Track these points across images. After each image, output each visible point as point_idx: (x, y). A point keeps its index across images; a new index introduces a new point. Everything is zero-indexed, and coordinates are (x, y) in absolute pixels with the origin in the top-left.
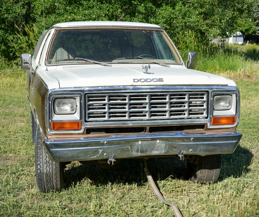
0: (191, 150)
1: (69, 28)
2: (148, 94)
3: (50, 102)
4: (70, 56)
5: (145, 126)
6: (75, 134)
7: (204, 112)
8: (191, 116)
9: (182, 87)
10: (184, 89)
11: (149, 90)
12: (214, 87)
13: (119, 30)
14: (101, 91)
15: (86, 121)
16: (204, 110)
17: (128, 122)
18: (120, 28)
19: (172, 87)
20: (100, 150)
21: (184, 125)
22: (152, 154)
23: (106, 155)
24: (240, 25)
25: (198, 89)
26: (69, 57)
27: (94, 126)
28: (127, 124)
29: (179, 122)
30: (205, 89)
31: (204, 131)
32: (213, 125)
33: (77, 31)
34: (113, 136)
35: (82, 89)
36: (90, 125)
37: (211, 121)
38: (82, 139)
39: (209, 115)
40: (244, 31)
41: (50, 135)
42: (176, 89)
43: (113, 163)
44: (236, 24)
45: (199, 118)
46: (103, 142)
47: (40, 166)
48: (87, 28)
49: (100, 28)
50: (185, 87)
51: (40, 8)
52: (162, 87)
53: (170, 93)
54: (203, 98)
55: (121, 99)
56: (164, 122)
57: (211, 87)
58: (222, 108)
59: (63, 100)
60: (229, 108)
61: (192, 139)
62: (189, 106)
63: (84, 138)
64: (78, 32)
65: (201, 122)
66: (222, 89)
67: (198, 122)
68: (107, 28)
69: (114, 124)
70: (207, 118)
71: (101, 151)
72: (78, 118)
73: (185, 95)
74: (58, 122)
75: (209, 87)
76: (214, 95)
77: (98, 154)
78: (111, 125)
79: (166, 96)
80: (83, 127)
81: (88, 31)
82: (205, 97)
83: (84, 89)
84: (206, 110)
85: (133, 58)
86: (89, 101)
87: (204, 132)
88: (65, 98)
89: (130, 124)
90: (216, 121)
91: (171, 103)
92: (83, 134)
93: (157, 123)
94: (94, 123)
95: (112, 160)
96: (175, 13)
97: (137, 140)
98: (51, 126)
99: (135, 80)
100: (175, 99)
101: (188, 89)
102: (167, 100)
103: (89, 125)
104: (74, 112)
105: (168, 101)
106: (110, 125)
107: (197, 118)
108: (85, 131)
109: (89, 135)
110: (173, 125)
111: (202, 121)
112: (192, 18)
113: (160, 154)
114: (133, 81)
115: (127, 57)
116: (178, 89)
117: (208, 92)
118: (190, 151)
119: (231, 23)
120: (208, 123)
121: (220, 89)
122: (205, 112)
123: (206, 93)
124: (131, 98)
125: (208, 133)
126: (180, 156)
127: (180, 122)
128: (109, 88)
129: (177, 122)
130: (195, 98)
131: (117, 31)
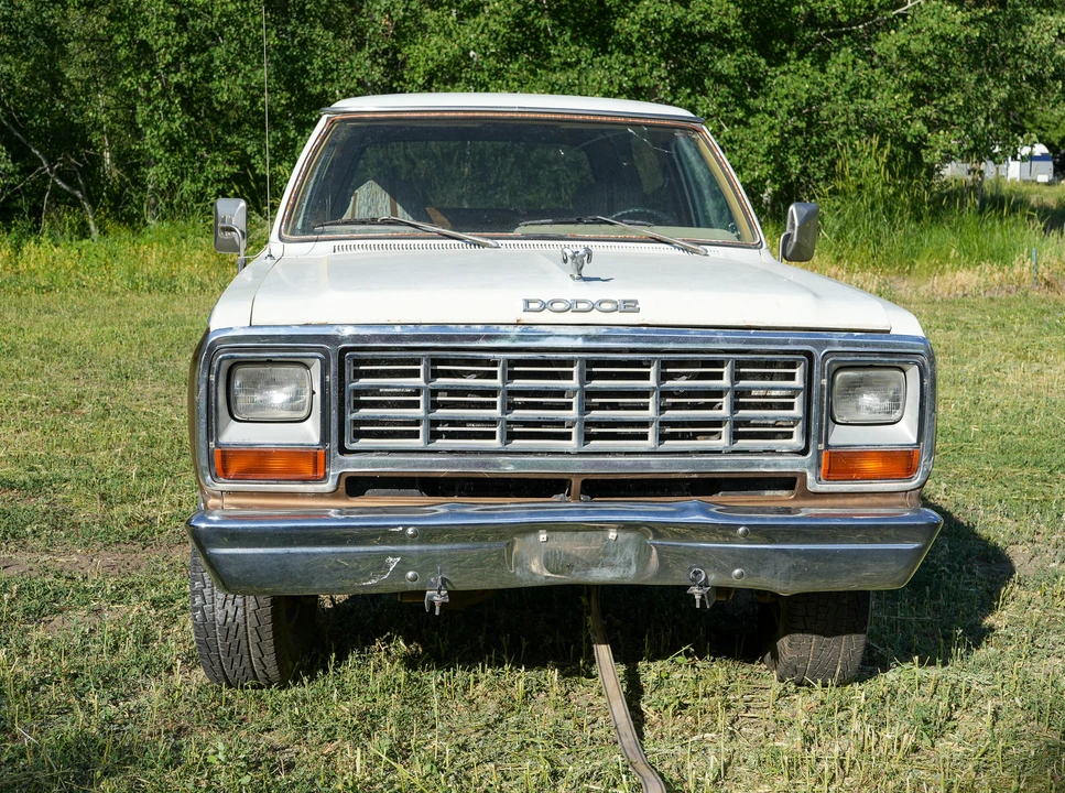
0: (737, 571)
1: (372, 115)
2: (576, 355)
3: (213, 378)
4: (399, 208)
5: (566, 477)
6: (304, 495)
7: (795, 430)
8: (742, 443)
9: (709, 333)
10: (718, 342)
11: (579, 343)
12: (835, 337)
13: (541, 123)
14: (402, 341)
15: (343, 450)
16: (796, 421)
17: (500, 459)
18: (546, 116)
19: (669, 332)
20: (391, 559)
21: (716, 476)
22: (591, 580)
23: (414, 579)
24: (1044, 125)
25: (770, 342)
26: (394, 212)
27: (373, 467)
28: (495, 465)
29: (693, 464)
30: (798, 343)
31: (793, 499)
32: (828, 479)
33: (397, 123)
34: (442, 510)
35: (332, 331)
36: (359, 464)
37: (819, 466)
38: (332, 513)
39: (812, 442)
40: (1057, 144)
41: (215, 496)
42: (686, 340)
43: (437, 608)
44: (1032, 122)
45: (773, 452)
46: (401, 528)
47: (204, 598)
48: (433, 114)
49: (477, 114)
50: (720, 335)
51: (421, 63)
52: (632, 332)
53: (663, 356)
54: (791, 377)
55: (478, 371)
56: (635, 464)
57: (824, 337)
58: (864, 416)
59: (261, 369)
60: (894, 417)
61: (741, 529)
62: (736, 406)
63: (341, 511)
64: (401, 127)
65: (780, 466)
66: (867, 345)
67: (767, 466)
68: (501, 115)
69: (447, 465)
70: (804, 452)
71: (393, 562)
72: (315, 439)
73: (720, 364)
74: (240, 452)
75: (817, 336)
76: (835, 366)
77: (385, 574)
78: (437, 467)
79: (649, 367)
80: (333, 473)
81: (436, 124)
82: (799, 372)
83: (336, 333)
84: (801, 423)
85: (579, 221)
86: (359, 375)
87: (792, 505)
88: (269, 362)
89: (508, 467)
90: (842, 464)
91: (665, 394)
92: (334, 495)
93: (611, 464)
94: (374, 458)
95: (435, 598)
96: (826, 84)
97: (533, 528)
98: (213, 464)
99: (532, 306)
100: (685, 377)
101: (734, 341)
102: (652, 382)
103: (355, 465)
104: (303, 414)
105: (655, 385)
106: (431, 466)
107: (765, 451)
108: (343, 486)
109: (356, 499)
110: (673, 476)
111: (786, 465)
112: (875, 102)
113: (620, 582)
114: (521, 305)
115: (559, 217)
116: (693, 340)
117: (809, 355)
118: (736, 576)
119: (1015, 119)
120: (807, 470)
121: (856, 344)
122: (797, 431)
123: (803, 360)
124: (516, 369)
125: (809, 511)
126: (696, 592)
127: (700, 464)
128: (431, 329)
129: (686, 465)
130: (763, 376)
131: (535, 125)
